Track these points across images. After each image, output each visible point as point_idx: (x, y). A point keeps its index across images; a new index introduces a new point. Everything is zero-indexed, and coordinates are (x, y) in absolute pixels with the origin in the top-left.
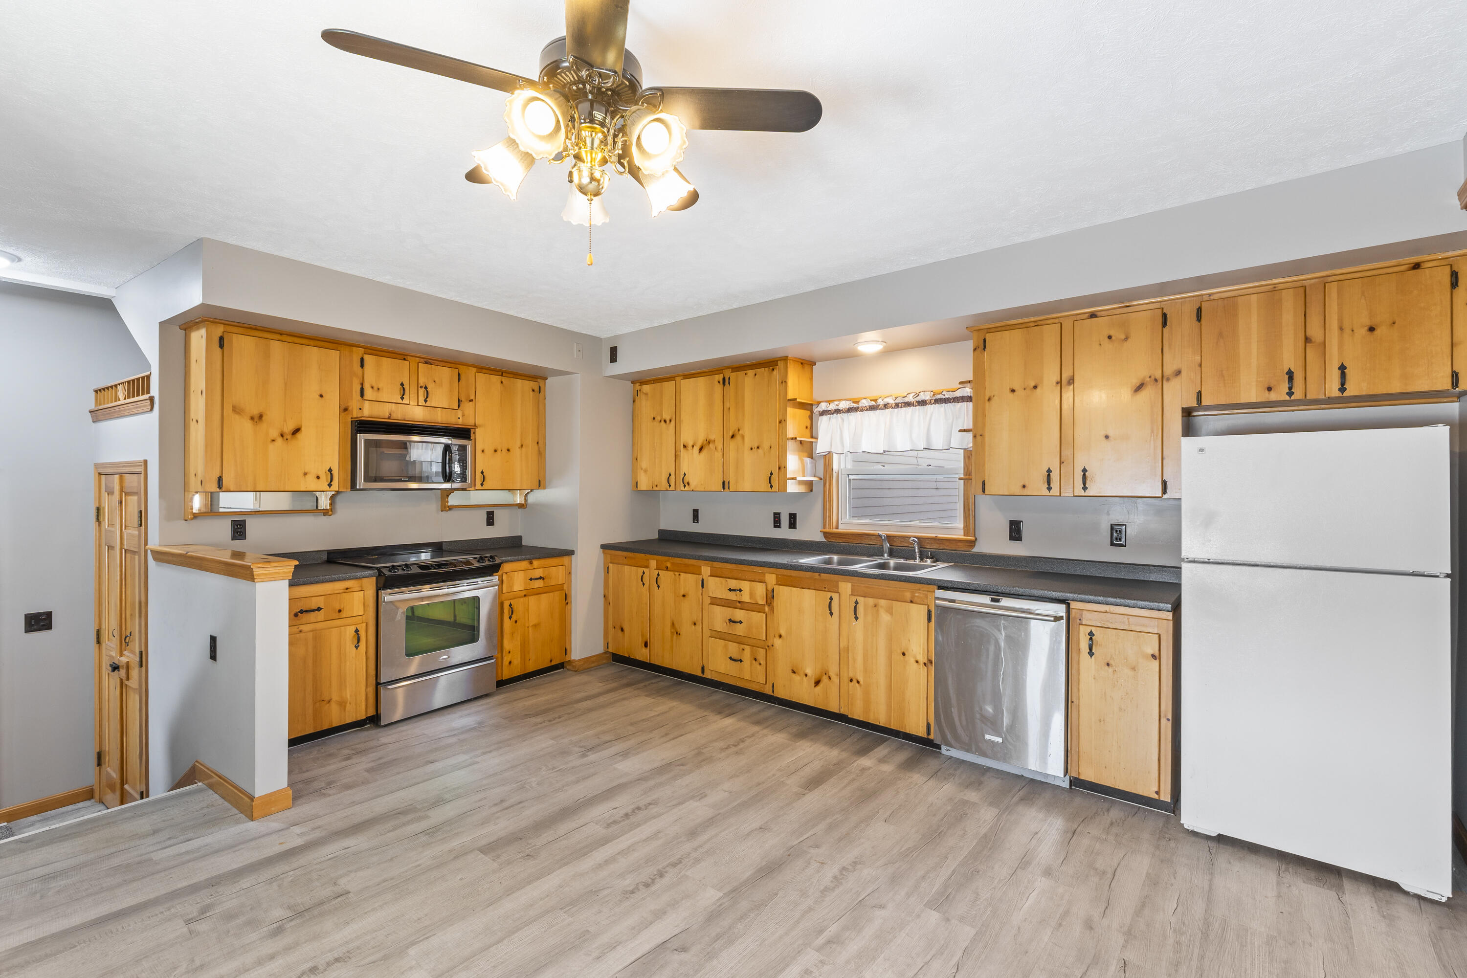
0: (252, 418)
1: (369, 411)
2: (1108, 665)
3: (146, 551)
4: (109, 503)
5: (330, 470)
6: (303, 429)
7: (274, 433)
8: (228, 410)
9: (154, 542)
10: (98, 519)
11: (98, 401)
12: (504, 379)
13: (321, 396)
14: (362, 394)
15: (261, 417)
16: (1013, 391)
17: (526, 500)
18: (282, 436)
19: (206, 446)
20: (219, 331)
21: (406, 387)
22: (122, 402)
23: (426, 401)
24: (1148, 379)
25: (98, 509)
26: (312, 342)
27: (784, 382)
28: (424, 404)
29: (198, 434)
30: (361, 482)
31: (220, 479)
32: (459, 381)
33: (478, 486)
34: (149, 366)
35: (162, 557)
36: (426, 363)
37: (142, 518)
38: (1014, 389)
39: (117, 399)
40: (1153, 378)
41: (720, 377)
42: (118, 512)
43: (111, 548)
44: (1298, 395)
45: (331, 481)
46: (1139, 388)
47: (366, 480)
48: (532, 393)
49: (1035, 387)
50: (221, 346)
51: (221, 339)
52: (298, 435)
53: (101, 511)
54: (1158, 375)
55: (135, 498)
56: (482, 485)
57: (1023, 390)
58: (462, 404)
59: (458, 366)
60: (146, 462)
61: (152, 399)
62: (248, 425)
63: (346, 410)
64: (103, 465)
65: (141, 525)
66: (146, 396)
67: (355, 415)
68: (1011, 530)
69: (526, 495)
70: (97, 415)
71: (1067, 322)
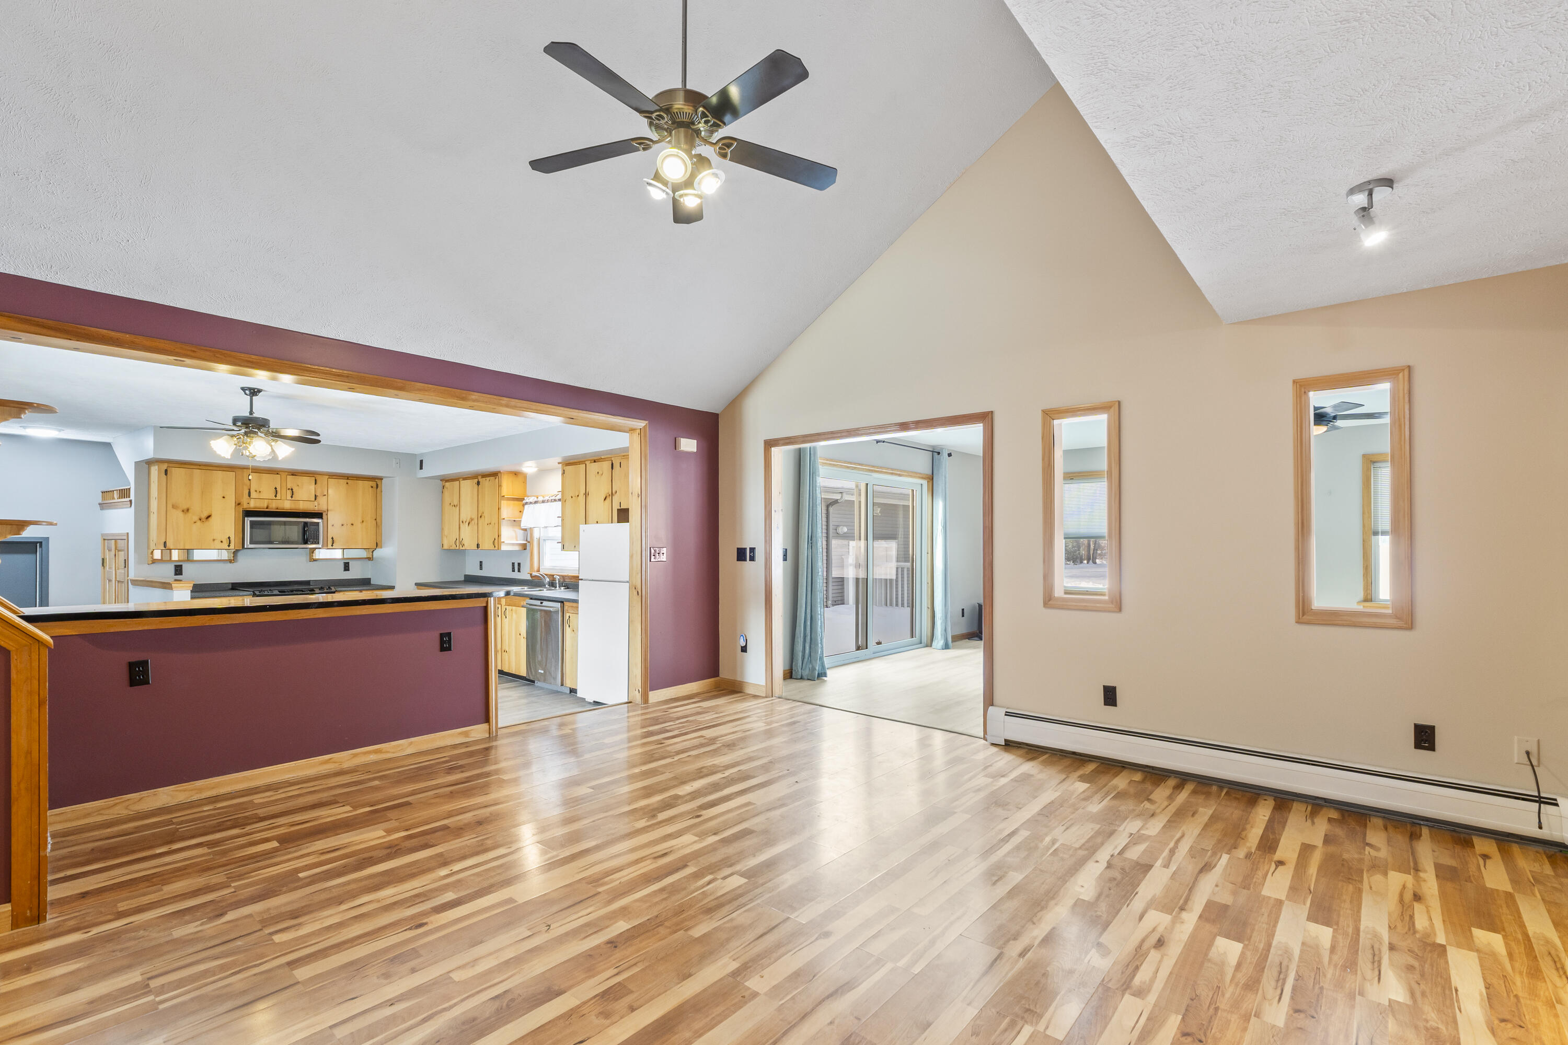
0: (183, 511)
1: (253, 505)
2: (573, 631)
3: (128, 580)
4: (109, 556)
5: (229, 538)
6: (213, 516)
7: (196, 518)
8: (170, 506)
9: (132, 576)
10: (103, 565)
11: (103, 498)
12: (349, 481)
13: (224, 497)
14: (249, 495)
15: (188, 510)
17: (372, 556)
18: (200, 520)
19: (158, 526)
20: (165, 466)
21: (278, 489)
22: (116, 500)
23: (292, 497)
24: (608, 495)
25: (103, 559)
26: (218, 469)
27: (500, 486)
28: (290, 499)
29: (154, 519)
30: (247, 543)
31: (165, 543)
32: (315, 484)
33: (330, 546)
34: (129, 484)
35: (136, 583)
36: (293, 475)
37: (126, 562)
39: (113, 498)
41: (476, 481)
42: (114, 561)
43: (110, 581)
45: (230, 543)
46: (605, 498)
47: (251, 543)
48: (371, 489)
50: (166, 474)
51: (166, 471)
52: (210, 518)
53: (105, 561)
54: (611, 492)
55: (123, 553)
56: (332, 546)
57: (575, 497)
58: (317, 498)
59: (315, 476)
60: (128, 533)
61: (131, 501)
62: (181, 514)
63: (239, 504)
64: (107, 535)
65: (125, 567)
66: (128, 499)
67: (245, 507)
69: (372, 552)
70: (103, 506)
71: (587, 463)
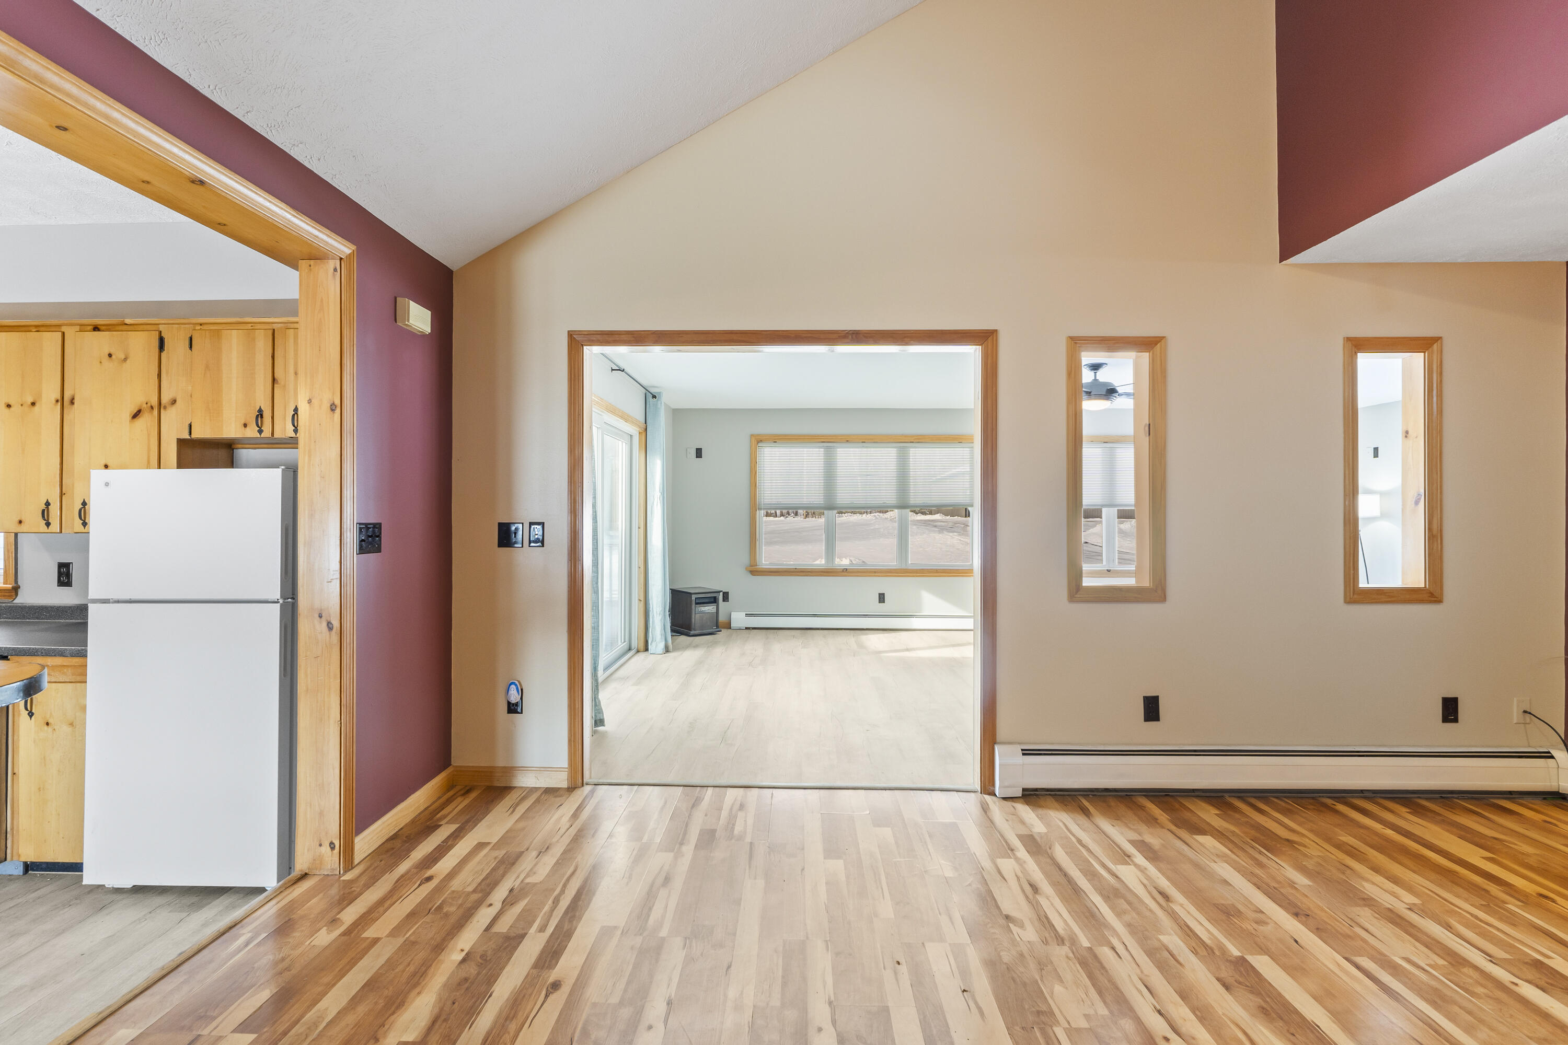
2: (48, 724)
16: (9, 406)
24: (145, 405)
38: (10, 404)
40: (149, 405)
44: (267, 433)
46: (136, 415)
49: (33, 404)
54: (154, 401)
57: (20, 406)
68: (60, 574)
71: (70, 332)
